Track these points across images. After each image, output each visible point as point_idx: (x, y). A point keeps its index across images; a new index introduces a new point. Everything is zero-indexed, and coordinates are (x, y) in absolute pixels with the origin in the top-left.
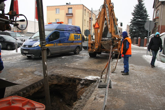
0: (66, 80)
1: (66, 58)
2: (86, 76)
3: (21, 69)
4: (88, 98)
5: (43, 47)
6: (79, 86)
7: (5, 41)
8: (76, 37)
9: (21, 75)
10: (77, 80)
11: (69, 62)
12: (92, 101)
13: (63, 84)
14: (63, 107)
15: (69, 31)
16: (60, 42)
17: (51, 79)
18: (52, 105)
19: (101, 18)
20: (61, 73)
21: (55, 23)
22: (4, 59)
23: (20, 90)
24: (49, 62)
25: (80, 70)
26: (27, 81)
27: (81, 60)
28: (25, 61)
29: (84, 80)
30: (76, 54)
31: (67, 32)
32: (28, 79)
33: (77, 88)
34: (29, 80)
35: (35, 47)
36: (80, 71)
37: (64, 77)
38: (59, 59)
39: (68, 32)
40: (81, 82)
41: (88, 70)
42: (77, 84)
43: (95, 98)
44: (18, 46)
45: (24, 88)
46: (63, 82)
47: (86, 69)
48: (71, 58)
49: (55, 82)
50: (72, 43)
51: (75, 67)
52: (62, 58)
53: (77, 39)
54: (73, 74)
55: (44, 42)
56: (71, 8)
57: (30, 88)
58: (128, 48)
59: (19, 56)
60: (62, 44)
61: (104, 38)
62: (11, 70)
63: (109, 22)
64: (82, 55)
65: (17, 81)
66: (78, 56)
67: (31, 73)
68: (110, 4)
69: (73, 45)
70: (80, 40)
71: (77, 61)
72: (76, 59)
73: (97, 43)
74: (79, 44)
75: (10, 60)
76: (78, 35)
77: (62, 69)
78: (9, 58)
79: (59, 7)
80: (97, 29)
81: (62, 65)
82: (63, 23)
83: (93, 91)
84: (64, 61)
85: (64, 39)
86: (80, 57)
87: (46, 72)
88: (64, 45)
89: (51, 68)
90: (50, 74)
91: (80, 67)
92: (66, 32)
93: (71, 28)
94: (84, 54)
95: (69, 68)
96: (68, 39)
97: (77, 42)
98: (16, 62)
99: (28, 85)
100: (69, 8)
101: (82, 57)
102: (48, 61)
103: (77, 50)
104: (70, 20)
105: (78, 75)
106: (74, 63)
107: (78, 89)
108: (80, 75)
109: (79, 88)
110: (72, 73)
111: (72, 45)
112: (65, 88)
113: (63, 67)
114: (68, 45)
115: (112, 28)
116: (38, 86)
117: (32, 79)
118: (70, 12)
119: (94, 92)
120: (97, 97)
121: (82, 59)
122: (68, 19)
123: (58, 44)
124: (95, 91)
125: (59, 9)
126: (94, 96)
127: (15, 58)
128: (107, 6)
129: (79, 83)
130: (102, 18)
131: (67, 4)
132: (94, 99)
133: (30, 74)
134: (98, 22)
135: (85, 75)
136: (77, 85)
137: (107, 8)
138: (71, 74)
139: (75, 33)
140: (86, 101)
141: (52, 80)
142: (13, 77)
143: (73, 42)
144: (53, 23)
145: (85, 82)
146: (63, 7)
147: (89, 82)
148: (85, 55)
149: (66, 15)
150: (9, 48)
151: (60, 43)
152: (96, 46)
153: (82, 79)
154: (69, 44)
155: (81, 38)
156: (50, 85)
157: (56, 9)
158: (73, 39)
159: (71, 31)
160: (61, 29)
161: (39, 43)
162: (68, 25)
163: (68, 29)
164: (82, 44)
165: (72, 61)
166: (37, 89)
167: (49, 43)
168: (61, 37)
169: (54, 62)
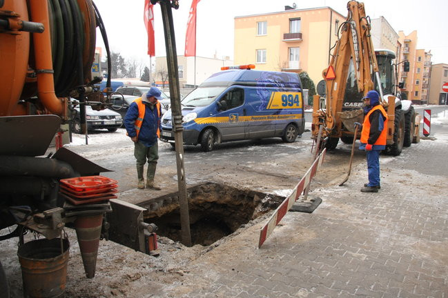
0: (234, 195)
1: (256, 150)
2: (277, 189)
5: (177, 126)
6: (259, 209)
8: (287, 101)
10: (255, 195)
11: (258, 158)
13: (229, 202)
15: (267, 86)
16: (245, 112)
17: (204, 191)
19: (340, 55)
20: (229, 181)
21: (235, 68)
22: (124, 149)
25: (274, 177)
27: (291, 156)
28: (164, 153)
29: (270, 195)
30: (287, 142)
31: (264, 88)
33: (255, 211)
35: (186, 124)
36: (270, 180)
37: (231, 188)
38: (240, 152)
39: (266, 88)
40: (263, 201)
41: (291, 178)
42: (254, 203)
46: (228, 198)
47: (290, 175)
48: (270, 151)
49: (213, 197)
50: (277, 116)
51: (266, 171)
52: (249, 149)
53: (291, 105)
54: (251, 184)
55: (178, 117)
56: (299, 19)
57: (158, 202)
58: (382, 129)
60: (250, 117)
61: (352, 104)
63: (359, 65)
64: (301, 145)
66: (289, 146)
67: (167, 177)
68: (360, 20)
69: (280, 121)
70: (297, 107)
71: (283, 157)
72: (279, 153)
73: (330, 116)
74: (296, 118)
76: (294, 94)
77: (234, 173)
79: (266, 17)
80: (331, 82)
81: (240, 165)
82: (254, 67)
84: (249, 156)
85: (254, 106)
86: (293, 150)
87: (182, 171)
88: (256, 119)
89: (213, 169)
90: (205, 181)
91: (279, 172)
92: (261, 89)
93: (274, 79)
94: (306, 142)
95: (251, 171)
96: (266, 106)
97: (289, 112)
99: (154, 197)
100: (291, 20)
101: (298, 149)
103: (288, 131)
104: (295, 51)
106: (270, 161)
107: (255, 213)
108: (266, 187)
109: (258, 211)
110: (251, 181)
111: (277, 119)
112: (234, 212)
113: (239, 170)
114: (264, 119)
115: (366, 80)
116: (174, 201)
117: (166, 188)
118: (295, 30)
122: (289, 48)
123: (240, 117)
125: (265, 22)
128: (353, 24)
129: (260, 202)
130: (342, 55)
131: (287, 8)
134: (334, 65)
135: (277, 187)
136: (256, 206)
137: (355, 29)
138: (247, 183)
139: (283, 90)
141: (206, 192)
143: (278, 112)
144: (232, 68)
145: (271, 200)
147: (280, 201)
148: (308, 144)
149: (284, 39)
151: (245, 115)
152: (328, 124)
153: (266, 195)
154: (268, 118)
155: (300, 103)
156: (201, 202)
157: (258, 23)
158: (277, 106)
159: (275, 86)
160: (248, 83)
161: (196, 115)
162: (265, 73)
163: (266, 82)
164: (303, 116)
165: (266, 158)
166: (173, 207)
167: (217, 116)
168: (247, 101)
169: (225, 158)
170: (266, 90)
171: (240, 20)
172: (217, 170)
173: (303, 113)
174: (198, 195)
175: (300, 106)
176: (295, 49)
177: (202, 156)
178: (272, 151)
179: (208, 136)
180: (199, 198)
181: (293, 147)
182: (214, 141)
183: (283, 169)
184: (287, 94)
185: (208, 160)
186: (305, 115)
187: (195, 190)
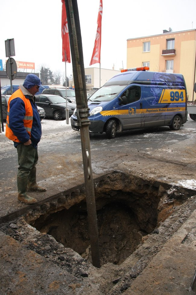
0: (139, 184)
1: (151, 138)
2: (180, 179)
3: (63, 157)
4: (170, 235)
5: (83, 120)
6: (165, 200)
7: (51, 104)
8: (174, 97)
9: (58, 169)
10: (160, 186)
11: (155, 146)
12: (177, 245)
13: (134, 190)
14: (133, 233)
15: (159, 84)
16: (141, 106)
17: (111, 180)
18: (111, 229)
20: (133, 169)
21: (132, 70)
22: (44, 137)
23: (46, 199)
24: (117, 143)
25: (173, 165)
26: (64, 182)
27: (180, 143)
28: (75, 140)
29: (175, 187)
30: (174, 130)
31: (156, 86)
32: (68, 177)
33: (160, 202)
34: (68, 180)
35: (93, 116)
36: (171, 168)
37: (136, 178)
38: (138, 139)
39: (158, 86)
40: (169, 192)
41: (189, 166)
42: (159, 194)
43: (186, 237)
44: (69, 112)
45: (54, 196)
46: (133, 187)
47: (187, 162)
48: (162, 137)
49: (119, 186)
50: (166, 109)
51: (165, 157)
52: (145, 136)
53: (177, 100)
54: (155, 173)
55: (83, 110)
56: (173, 39)
57: (66, 196)
59: (69, 131)
60: (145, 110)
62: (47, 157)
64: (186, 132)
65: (47, 180)
66: (176, 133)
67: (76, 165)
69: (168, 113)
70: (182, 102)
71: (174, 143)
72: (170, 140)
74: (181, 110)
75: (53, 137)
76: (180, 91)
77: (136, 160)
78: (52, 135)
79: (150, 39)
81: (140, 152)
82: (148, 69)
83: (186, 218)
84: (146, 143)
85: (149, 100)
86: (181, 136)
87: (89, 170)
88: (150, 111)
89: (117, 156)
90: (112, 169)
91: (175, 158)
92: (154, 87)
93: (164, 79)
94: (189, 129)
95: (151, 158)
96: (157, 101)
97: (175, 106)
98: (61, 142)
99: (63, 190)
100: (168, 40)
101: (184, 136)
102: (116, 141)
103: (175, 121)
104: (170, 63)
105: (165, 176)
106: (165, 147)
107: (161, 204)
108: (169, 176)
109: (164, 203)
110: (154, 169)
111: (166, 112)
112: (138, 200)
113: (140, 157)
114: (157, 111)
116: (82, 192)
117: (74, 179)
118: (170, 47)
119: (189, 221)
120: (193, 235)
121: (184, 139)
122: (166, 60)
123: (137, 110)
124: (192, 218)
125: (149, 42)
126: (186, 232)
127: (62, 134)
129: (165, 192)
131: (165, 31)
132: (183, 239)
133: (74, 168)
135: (180, 177)
136: (161, 197)
138: (151, 173)
139: (172, 88)
140: (164, 242)
141: (113, 181)
142: (44, 170)
143: (167, 106)
144: (130, 70)
145: (177, 192)
146: (158, 38)
147: (186, 193)
148: (191, 131)
149: (163, 54)
150: (57, 116)
151: (141, 108)
153: (171, 186)
154: (160, 110)
155: (184, 98)
156: (107, 190)
157: (144, 43)
158: (167, 100)
159: (165, 84)
160: (143, 82)
161: (101, 108)
162: (157, 73)
163: (158, 81)
164: (186, 109)
165: (161, 145)
166: (81, 198)
167: (119, 109)
168: (143, 97)
169: (126, 144)
170: (158, 87)
171: (131, 41)
172: (121, 157)
173: (186, 106)
174: (105, 184)
175: (184, 101)
176: (170, 62)
177: (107, 143)
178: (164, 138)
179: (112, 125)
180: (106, 186)
181: (180, 134)
182: (116, 130)
183: (178, 155)
184: (174, 91)
185: (112, 146)
186: (188, 108)
187: (102, 180)
